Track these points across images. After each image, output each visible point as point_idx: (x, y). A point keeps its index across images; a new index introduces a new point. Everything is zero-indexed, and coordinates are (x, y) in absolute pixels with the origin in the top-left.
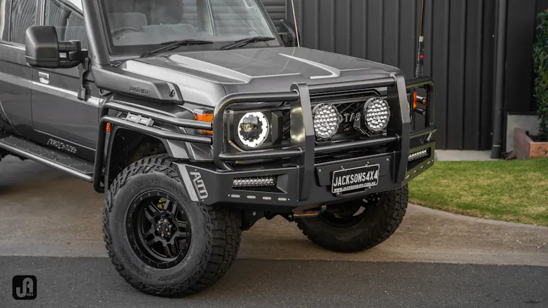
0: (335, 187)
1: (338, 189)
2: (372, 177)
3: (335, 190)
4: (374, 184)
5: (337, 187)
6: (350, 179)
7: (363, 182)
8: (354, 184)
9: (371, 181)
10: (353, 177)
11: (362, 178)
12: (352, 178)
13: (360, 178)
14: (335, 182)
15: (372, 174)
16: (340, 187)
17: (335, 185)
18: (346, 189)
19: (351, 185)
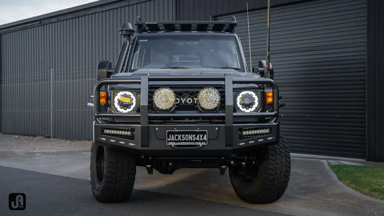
0: (168, 141)
1: (172, 143)
2: (201, 138)
3: (169, 143)
4: (204, 143)
5: (171, 141)
6: (181, 137)
7: (193, 141)
8: (185, 141)
9: (201, 141)
10: (185, 137)
11: (193, 138)
12: (183, 137)
13: (191, 138)
14: (168, 137)
15: (201, 136)
16: (173, 141)
17: (169, 140)
18: (178, 144)
19: (182, 141)
